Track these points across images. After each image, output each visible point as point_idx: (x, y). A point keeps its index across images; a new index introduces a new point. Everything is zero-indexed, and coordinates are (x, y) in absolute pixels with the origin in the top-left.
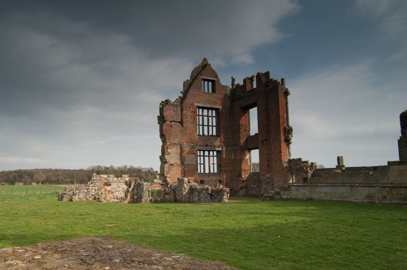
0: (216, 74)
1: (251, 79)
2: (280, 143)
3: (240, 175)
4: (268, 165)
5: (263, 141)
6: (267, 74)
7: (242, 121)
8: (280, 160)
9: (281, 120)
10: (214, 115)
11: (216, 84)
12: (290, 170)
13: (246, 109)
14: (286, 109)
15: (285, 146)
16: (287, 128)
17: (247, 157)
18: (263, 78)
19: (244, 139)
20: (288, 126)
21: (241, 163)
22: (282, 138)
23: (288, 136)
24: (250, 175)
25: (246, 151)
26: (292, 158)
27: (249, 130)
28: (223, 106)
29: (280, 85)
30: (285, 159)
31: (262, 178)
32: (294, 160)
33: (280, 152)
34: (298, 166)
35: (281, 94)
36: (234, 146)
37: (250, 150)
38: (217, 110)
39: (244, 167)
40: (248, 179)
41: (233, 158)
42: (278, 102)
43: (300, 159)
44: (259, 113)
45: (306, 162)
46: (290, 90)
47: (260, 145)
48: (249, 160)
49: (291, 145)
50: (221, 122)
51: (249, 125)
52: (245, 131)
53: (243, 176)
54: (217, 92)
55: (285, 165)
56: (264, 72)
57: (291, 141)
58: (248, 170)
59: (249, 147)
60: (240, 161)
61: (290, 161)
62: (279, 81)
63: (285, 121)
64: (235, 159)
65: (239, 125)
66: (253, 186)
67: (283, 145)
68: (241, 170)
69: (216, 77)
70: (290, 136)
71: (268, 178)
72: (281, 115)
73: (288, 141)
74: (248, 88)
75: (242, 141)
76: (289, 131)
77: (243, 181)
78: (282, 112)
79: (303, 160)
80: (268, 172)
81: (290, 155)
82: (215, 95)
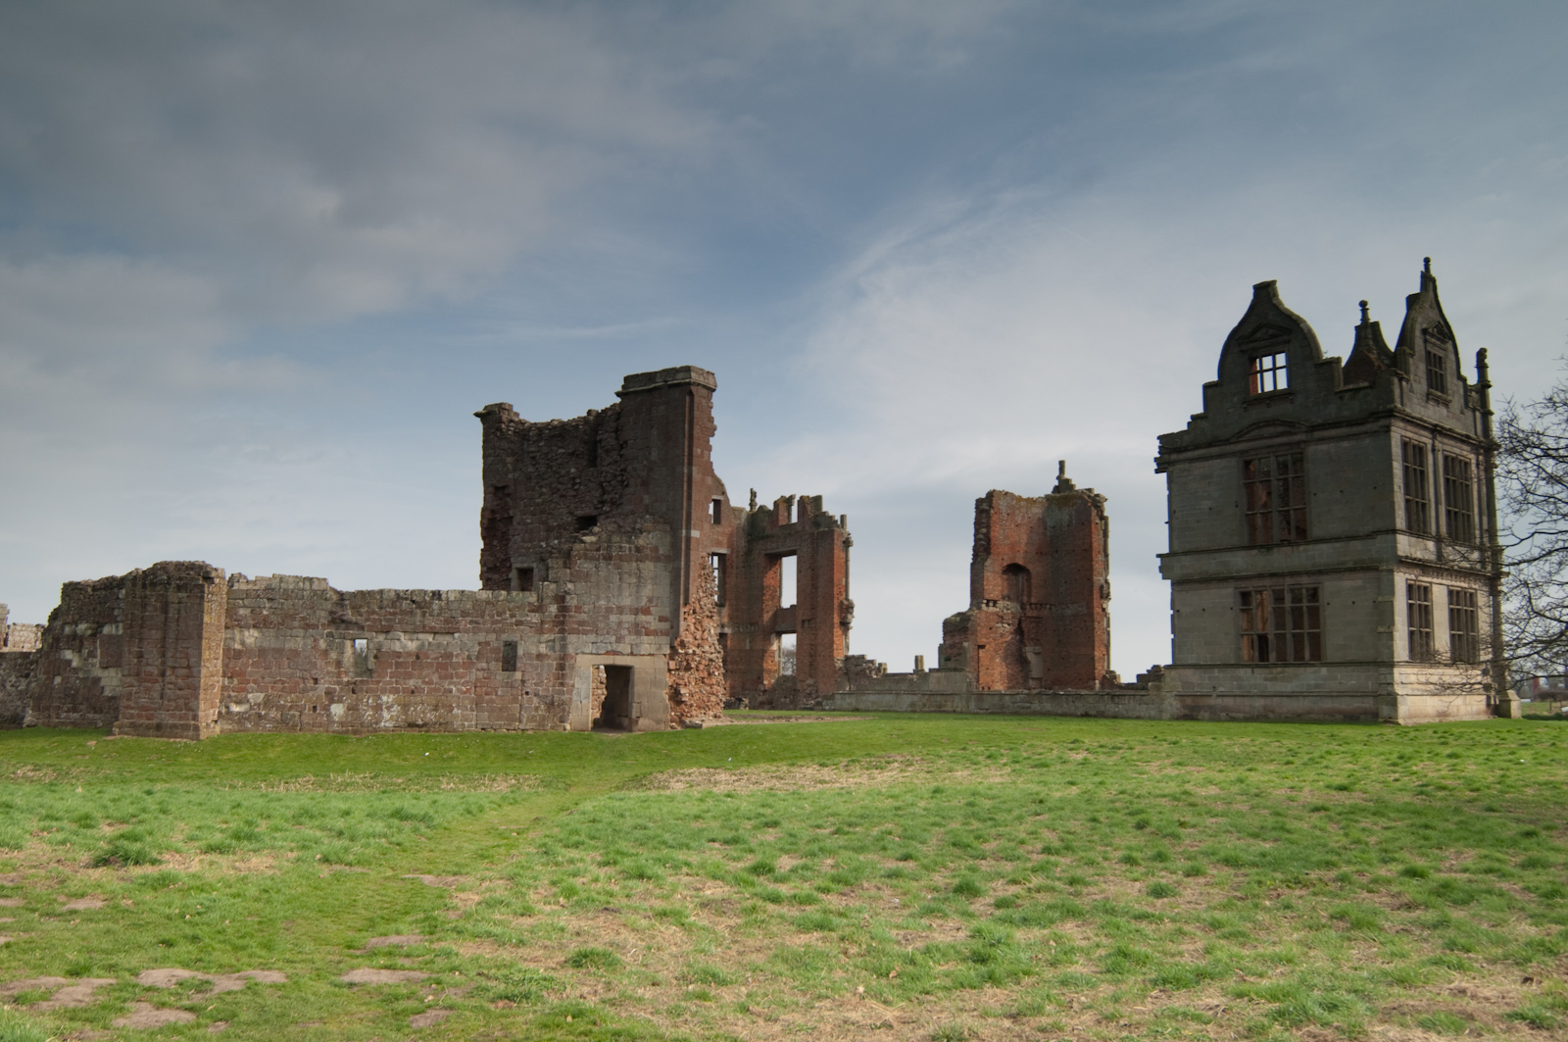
0: (722, 485)
1: (788, 501)
2: (832, 627)
3: (760, 679)
4: (811, 665)
5: (803, 621)
6: (818, 500)
7: (768, 580)
8: (831, 657)
9: (835, 589)
10: (716, 565)
11: (723, 508)
12: (846, 674)
13: (775, 559)
14: (843, 571)
15: (840, 632)
16: (845, 602)
17: (775, 647)
18: (809, 508)
19: (770, 614)
20: (847, 599)
21: (762, 658)
22: (836, 620)
23: (846, 617)
24: (777, 680)
25: (773, 636)
26: (850, 653)
27: (780, 596)
28: (732, 550)
29: (838, 526)
30: (839, 656)
31: (799, 686)
32: (853, 656)
33: (832, 642)
34: (859, 668)
35: (838, 543)
36: (751, 624)
37: (779, 634)
38: (721, 557)
39: (768, 665)
40: (774, 689)
41: (748, 647)
42: (833, 557)
43: (863, 657)
44: (799, 571)
45: (872, 662)
46: (853, 538)
47: (799, 628)
48: (777, 653)
49: (851, 633)
50: (728, 580)
51: (780, 587)
52: (773, 598)
53: (766, 682)
54: (723, 521)
55: (839, 664)
56: (812, 494)
57: (851, 625)
58: (775, 671)
59: (780, 629)
60: (763, 653)
61: (848, 659)
62: (838, 518)
63: (843, 590)
64: (751, 650)
65: (762, 588)
66: (783, 700)
67: (837, 631)
68: (762, 670)
69: (724, 493)
70: (849, 616)
71: (809, 686)
72: (835, 581)
73: (845, 625)
74: (782, 522)
75: (767, 617)
76: (847, 608)
77: (765, 691)
78: (837, 576)
79: (868, 658)
80: (811, 676)
81: (848, 648)
82: (719, 529)
